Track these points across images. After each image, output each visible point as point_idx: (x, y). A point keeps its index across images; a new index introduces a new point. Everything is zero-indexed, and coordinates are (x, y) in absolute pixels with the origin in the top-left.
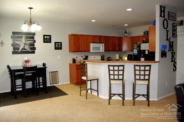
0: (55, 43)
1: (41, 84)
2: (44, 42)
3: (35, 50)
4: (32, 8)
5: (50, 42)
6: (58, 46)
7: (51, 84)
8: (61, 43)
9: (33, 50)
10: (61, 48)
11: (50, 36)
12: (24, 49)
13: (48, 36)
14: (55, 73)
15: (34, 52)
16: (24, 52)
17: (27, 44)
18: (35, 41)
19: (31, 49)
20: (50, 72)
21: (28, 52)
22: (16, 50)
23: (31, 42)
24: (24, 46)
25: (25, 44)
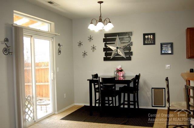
0: (162, 44)
1: (131, 103)
2: (144, 44)
3: (132, 55)
4: (102, 2)
5: (154, 44)
7: (153, 106)
8: (172, 44)
9: (128, 56)
11: (154, 35)
13: (150, 34)
14: (160, 90)
15: (129, 59)
16: (117, 58)
17: (120, 48)
18: (131, 44)
19: (126, 54)
20: (152, 88)
21: (122, 59)
22: (109, 56)
23: (126, 44)
24: (117, 51)
25: (117, 48)
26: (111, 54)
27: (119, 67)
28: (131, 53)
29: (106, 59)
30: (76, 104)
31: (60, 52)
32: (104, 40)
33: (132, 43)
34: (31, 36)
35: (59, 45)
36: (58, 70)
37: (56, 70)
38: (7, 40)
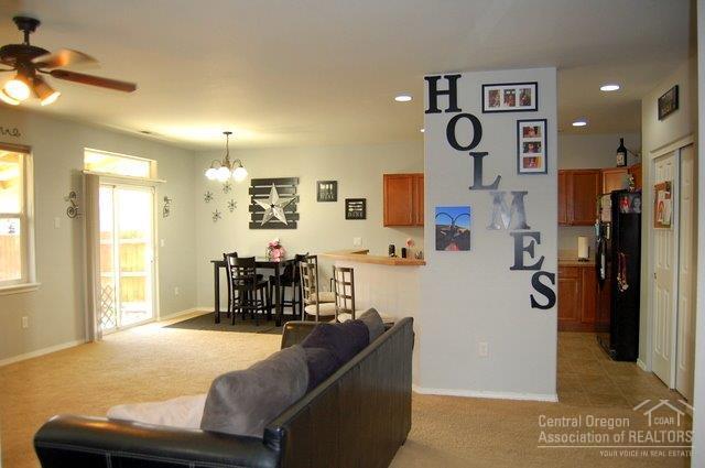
0: (348, 201)
2: (319, 200)
3: (298, 219)
5: (335, 200)
6: (357, 210)
8: (364, 200)
9: (292, 222)
10: (363, 216)
11: (335, 183)
12: (274, 218)
13: (329, 183)
15: (293, 226)
16: (273, 225)
17: (278, 206)
19: (287, 216)
21: (280, 226)
22: (258, 220)
23: (289, 200)
24: (272, 211)
25: (273, 206)
26: (261, 217)
27: (274, 241)
28: (297, 216)
29: (253, 226)
30: (199, 309)
31: (167, 211)
32: (252, 191)
33: (298, 197)
34: (114, 187)
35: (166, 199)
36: (163, 245)
37: (160, 245)
38: (73, 195)
